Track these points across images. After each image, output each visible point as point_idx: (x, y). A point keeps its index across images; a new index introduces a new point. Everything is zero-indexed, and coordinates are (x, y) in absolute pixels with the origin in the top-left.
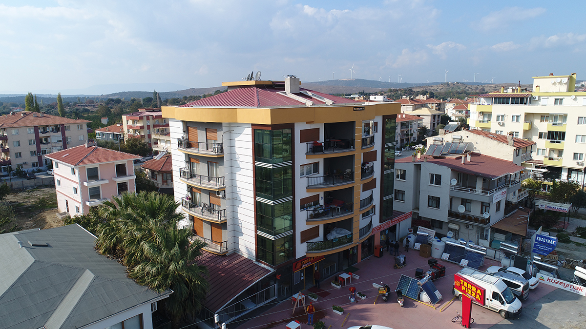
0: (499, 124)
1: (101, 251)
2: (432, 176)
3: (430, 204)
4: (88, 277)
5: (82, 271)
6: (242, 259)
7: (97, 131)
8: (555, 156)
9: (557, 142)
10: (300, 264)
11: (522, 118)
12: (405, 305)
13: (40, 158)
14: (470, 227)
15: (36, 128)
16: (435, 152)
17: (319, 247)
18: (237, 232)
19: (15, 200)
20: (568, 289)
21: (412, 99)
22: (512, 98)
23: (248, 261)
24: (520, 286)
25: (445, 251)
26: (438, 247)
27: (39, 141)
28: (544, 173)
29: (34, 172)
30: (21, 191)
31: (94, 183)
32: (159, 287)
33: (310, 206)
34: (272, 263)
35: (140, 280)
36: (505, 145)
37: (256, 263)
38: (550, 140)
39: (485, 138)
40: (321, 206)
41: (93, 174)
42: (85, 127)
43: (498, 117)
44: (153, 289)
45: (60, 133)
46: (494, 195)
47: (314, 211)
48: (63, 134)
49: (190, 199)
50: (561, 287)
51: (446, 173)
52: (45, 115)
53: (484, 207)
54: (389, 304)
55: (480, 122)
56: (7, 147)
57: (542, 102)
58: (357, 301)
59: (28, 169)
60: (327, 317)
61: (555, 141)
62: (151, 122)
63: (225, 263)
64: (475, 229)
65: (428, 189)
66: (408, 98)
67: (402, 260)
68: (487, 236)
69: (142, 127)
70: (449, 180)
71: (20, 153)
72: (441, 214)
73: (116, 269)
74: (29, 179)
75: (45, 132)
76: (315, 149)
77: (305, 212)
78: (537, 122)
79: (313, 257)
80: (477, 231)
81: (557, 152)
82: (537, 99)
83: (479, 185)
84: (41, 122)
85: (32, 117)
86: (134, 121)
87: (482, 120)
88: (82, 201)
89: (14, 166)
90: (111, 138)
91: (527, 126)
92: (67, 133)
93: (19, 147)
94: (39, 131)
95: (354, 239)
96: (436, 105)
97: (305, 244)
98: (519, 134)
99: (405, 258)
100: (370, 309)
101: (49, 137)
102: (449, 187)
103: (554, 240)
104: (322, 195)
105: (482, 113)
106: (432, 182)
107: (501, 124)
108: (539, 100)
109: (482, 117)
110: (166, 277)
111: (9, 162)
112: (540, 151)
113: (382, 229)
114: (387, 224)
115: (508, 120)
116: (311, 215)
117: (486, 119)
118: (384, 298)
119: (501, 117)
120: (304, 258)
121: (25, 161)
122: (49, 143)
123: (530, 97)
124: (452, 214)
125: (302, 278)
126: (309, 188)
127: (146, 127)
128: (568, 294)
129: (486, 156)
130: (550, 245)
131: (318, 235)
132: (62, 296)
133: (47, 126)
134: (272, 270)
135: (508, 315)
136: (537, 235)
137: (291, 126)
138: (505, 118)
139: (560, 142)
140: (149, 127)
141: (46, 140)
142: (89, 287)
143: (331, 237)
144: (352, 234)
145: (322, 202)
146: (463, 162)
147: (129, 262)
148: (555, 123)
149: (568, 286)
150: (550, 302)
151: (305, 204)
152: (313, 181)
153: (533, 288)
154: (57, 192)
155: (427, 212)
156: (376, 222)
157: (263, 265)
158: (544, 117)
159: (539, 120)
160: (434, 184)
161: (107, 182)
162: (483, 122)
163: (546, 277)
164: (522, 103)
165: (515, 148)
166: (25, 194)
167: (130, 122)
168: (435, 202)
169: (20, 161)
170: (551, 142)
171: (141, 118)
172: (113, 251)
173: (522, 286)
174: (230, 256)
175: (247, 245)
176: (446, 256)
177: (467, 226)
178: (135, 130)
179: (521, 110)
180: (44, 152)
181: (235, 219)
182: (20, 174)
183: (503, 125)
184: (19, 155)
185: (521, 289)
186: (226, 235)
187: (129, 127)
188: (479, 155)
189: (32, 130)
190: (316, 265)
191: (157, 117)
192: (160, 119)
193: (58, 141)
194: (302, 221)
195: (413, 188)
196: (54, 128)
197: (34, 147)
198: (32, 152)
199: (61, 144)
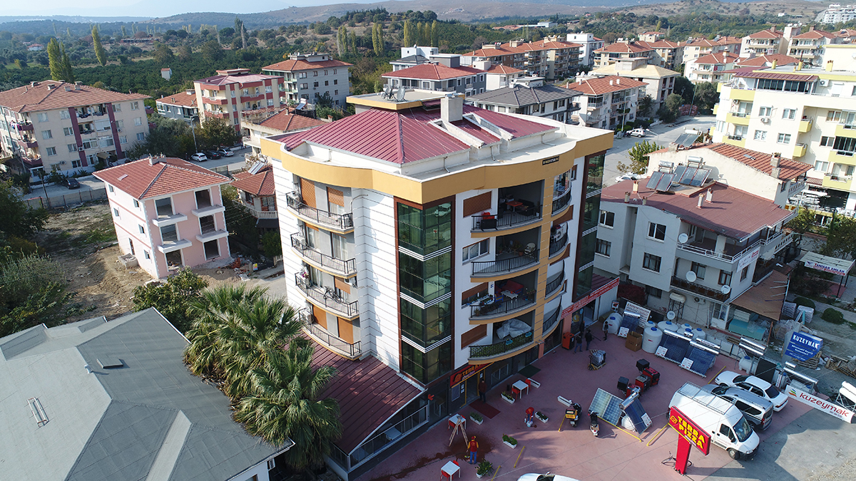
0: (763, 120)
1: (194, 369)
2: (652, 225)
3: (646, 265)
4: (182, 425)
5: (173, 414)
6: (381, 367)
7: (158, 102)
8: (841, 173)
9: (847, 154)
10: (460, 375)
11: (799, 114)
12: (600, 434)
13: (82, 154)
14: (701, 302)
15: (72, 110)
16: (660, 183)
17: (485, 351)
18: (373, 330)
19: (56, 226)
20: (827, 411)
21: (632, 43)
22: (787, 81)
23: (388, 371)
24: (761, 412)
25: (661, 344)
26: (652, 336)
27: (79, 130)
28: (821, 199)
29: (75, 175)
30: (63, 210)
31: (168, 221)
32: (276, 436)
33: (476, 300)
34: (423, 379)
35: (250, 425)
36: (766, 176)
37: (400, 375)
38: (837, 150)
39: (737, 163)
40: (491, 296)
41: (165, 207)
42: (141, 105)
43: (762, 109)
44: (268, 441)
45: (106, 116)
46: (740, 262)
47: (481, 305)
48: (112, 117)
49: (307, 277)
50: (819, 407)
51: (673, 224)
52: (82, 87)
53: (724, 276)
54: (578, 431)
55: (734, 115)
56: (34, 140)
57: (835, 89)
58: (535, 427)
59: (67, 170)
60: (495, 451)
61: (845, 152)
62: (237, 93)
63: (358, 372)
64: (708, 305)
65: (645, 244)
66: (627, 42)
67: (601, 358)
68: (723, 314)
69: (224, 102)
70: (676, 233)
71: (54, 148)
72: (661, 280)
73: (213, 398)
74: (72, 188)
75: (84, 115)
76: (486, 223)
77: (468, 308)
78: (821, 121)
79: (478, 365)
80: (711, 308)
81: (846, 168)
82: (826, 85)
83: (720, 245)
84: (78, 100)
85: (63, 91)
86: (212, 93)
87: (736, 112)
88: (153, 246)
89: (47, 167)
90: (179, 113)
91: (804, 126)
92: (117, 116)
93: (51, 139)
94: (77, 115)
95: (535, 337)
96: (670, 51)
97: (467, 349)
98: (791, 138)
99: (604, 355)
100: (553, 439)
101: (91, 122)
102: (675, 246)
103: (818, 342)
104: (492, 283)
105: (739, 102)
106: (651, 235)
107: (766, 121)
108: (829, 86)
109: (738, 106)
110: (283, 422)
111: (39, 163)
112: (820, 165)
113: (575, 309)
114: (583, 303)
115: (776, 116)
116: (477, 311)
117: (743, 111)
118: (573, 423)
119: (766, 110)
120: (466, 367)
121: (63, 160)
122: (93, 131)
123: (815, 81)
124: (676, 281)
125: (463, 391)
126: (474, 276)
127: (230, 102)
128: (826, 418)
129: (735, 190)
130: (811, 348)
131: (485, 334)
132: (153, 455)
133: (88, 106)
134: (423, 390)
135: (739, 456)
136: (795, 333)
137: (452, 200)
138: (773, 112)
139: (851, 155)
140: (234, 101)
141: (88, 126)
142: (186, 442)
143: (502, 334)
144: (532, 331)
145: (491, 291)
146: (699, 205)
147: (233, 393)
148: (848, 124)
149: (827, 406)
150: (799, 432)
151: (468, 298)
152: (479, 268)
153: (778, 409)
154: (115, 225)
155: (640, 275)
156: (567, 300)
157: (409, 380)
158: (832, 114)
159: (825, 118)
160: (654, 238)
161: (185, 218)
162: (738, 115)
163: (798, 392)
164: (801, 90)
165: (781, 182)
166: (66, 216)
167: (207, 93)
168: (653, 262)
169: (55, 160)
170: (839, 153)
171: (222, 88)
172: (209, 371)
173: (763, 412)
174: (365, 360)
175: (388, 348)
176: (662, 351)
177: (697, 300)
178: (214, 106)
179: (798, 100)
180: (87, 146)
181: (370, 313)
182: (59, 180)
183: (769, 122)
184: (53, 151)
185: (761, 416)
186: (359, 334)
187: (205, 101)
188: (724, 187)
189: (67, 113)
190: (481, 372)
191: (246, 85)
192: (250, 89)
193: (105, 129)
194: (463, 320)
195: (623, 239)
196: (96, 109)
197: (72, 139)
198: (69, 146)
199: (110, 132)
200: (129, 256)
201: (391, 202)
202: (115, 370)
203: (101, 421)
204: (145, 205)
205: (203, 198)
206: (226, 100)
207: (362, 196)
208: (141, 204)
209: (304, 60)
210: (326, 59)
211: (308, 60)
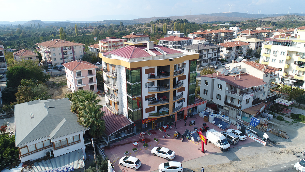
0: (274, 55)
1: (72, 111)
2: (219, 85)
3: (217, 98)
4: (64, 120)
5: (63, 118)
6: (124, 117)
7: (89, 47)
8: (301, 74)
9: (302, 67)
10: (145, 121)
11: (286, 53)
13: (64, 61)
14: (233, 110)
15: (62, 48)
16: (225, 72)
17: (154, 115)
18: (122, 107)
19: (53, 80)
20: (259, 142)
22: (282, 42)
23: (125, 118)
24: (233, 139)
27: (63, 54)
28: (294, 83)
29: (61, 67)
30: (55, 76)
31: (79, 78)
32: (86, 126)
33: (150, 99)
34: (133, 120)
35: (81, 123)
37: (128, 119)
38: (299, 66)
40: (156, 99)
41: (79, 74)
42: (82, 47)
43: (274, 51)
44: (84, 127)
45: (71, 50)
46: (244, 97)
47: (152, 100)
48: (73, 50)
49: (108, 91)
50: (257, 141)
51: (224, 84)
52: (65, 41)
53: (240, 101)
54: (177, 140)
55: (265, 53)
56: (50, 56)
57: (298, 45)
59: (58, 66)
60: (151, 142)
61: (301, 66)
62: (111, 44)
63: (117, 118)
64: (235, 111)
65: (217, 91)
67: (193, 122)
68: (240, 114)
69: (107, 47)
70: (225, 87)
71: (56, 59)
72: (221, 102)
73: (74, 117)
74: (59, 70)
75: (65, 49)
76: (152, 76)
77: (147, 101)
78: (294, 56)
79: (152, 119)
81: (302, 72)
82: (295, 43)
83: (238, 91)
84: (64, 45)
85: (60, 42)
86: (104, 44)
87: (266, 52)
88: (75, 85)
89: (53, 64)
90: (95, 50)
91: (288, 58)
92: (74, 50)
93: (55, 56)
94: (63, 49)
95: (169, 112)
97: (148, 114)
98: (283, 61)
100: (169, 141)
101: (67, 51)
102: (225, 92)
103: (258, 120)
104: (156, 94)
105: (267, 49)
106: (218, 88)
107: (275, 56)
108: (296, 44)
109: (267, 51)
110: (89, 123)
111: (51, 63)
112: (294, 71)
113: (189, 108)
114: (191, 106)
115: (278, 54)
116: (150, 102)
117: (269, 52)
118: (176, 137)
119: (275, 52)
120: (147, 119)
121: (58, 62)
122: (67, 54)
123: (291, 42)
124: (226, 103)
125: (147, 126)
126: (149, 92)
127: (109, 47)
128: (258, 144)
129: (251, 76)
130: (256, 122)
131: (154, 110)
132: (55, 126)
133: (66, 47)
134: (132, 123)
135: (222, 150)
136: (252, 118)
137: (140, 69)
138: (278, 53)
139: (303, 67)
140: (110, 47)
141: (66, 53)
142: (63, 124)
143: (160, 111)
144: (169, 110)
145: (156, 97)
146: (235, 79)
147: (79, 116)
148: (303, 57)
150: (247, 146)
151: (147, 98)
152: (151, 89)
153: (242, 140)
154: (67, 80)
155: (216, 101)
156: (185, 104)
157: (130, 120)
158: (297, 53)
159: (295, 55)
160: (219, 89)
161: (84, 78)
162: (267, 54)
163: (252, 136)
164: (286, 45)
165: (264, 73)
166: (56, 78)
167: (102, 44)
168: (219, 97)
169: (56, 62)
170: (299, 67)
171: (107, 42)
172: (75, 111)
174: (120, 115)
176: (214, 122)
177: (232, 109)
178: (104, 48)
179: (286, 49)
180: (65, 58)
181: (122, 101)
182: (56, 68)
183: (276, 56)
184: (55, 59)
186: (119, 107)
187: (102, 46)
188: (248, 75)
189: (60, 49)
190: (153, 121)
191: (114, 42)
192: (116, 43)
193: (71, 54)
194: (146, 104)
195: (211, 89)
196: (69, 48)
197: (61, 56)
198: (60, 58)
199: (72, 55)
200: (70, 89)
201: (125, 69)
202: (52, 108)
203: (45, 118)
204: (73, 73)
205: (90, 72)
206: (108, 46)
207: (119, 68)
208: (72, 73)
209: (135, 35)
210: (142, 34)
211: (136, 35)
